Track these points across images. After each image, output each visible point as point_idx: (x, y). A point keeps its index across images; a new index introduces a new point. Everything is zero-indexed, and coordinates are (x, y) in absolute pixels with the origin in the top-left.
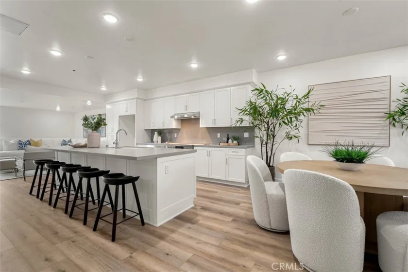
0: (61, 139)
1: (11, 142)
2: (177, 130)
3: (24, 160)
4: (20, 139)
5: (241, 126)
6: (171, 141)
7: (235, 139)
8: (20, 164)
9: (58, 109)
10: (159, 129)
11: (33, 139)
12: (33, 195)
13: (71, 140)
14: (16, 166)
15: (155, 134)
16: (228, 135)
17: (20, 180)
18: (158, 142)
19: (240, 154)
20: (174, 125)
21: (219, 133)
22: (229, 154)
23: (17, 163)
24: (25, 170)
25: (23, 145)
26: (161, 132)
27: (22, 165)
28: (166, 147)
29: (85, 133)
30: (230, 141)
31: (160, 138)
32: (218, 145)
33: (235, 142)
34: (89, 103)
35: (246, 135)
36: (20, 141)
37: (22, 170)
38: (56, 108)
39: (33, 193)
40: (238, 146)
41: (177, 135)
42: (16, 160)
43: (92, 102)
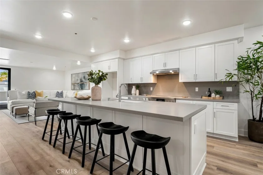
0: (56, 91)
1: (23, 93)
2: (153, 85)
3: (36, 108)
4: (29, 90)
5: (231, 80)
6: (147, 93)
7: (217, 93)
8: (32, 111)
9: (54, 68)
10: (137, 84)
11: (37, 91)
12: (45, 141)
13: (62, 91)
14: (29, 112)
15: (133, 87)
16: (209, 89)
17: (31, 124)
18: (136, 94)
19: (231, 108)
20: (152, 80)
21: (197, 87)
22: (218, 107)
23: (29, 110)
24: (36, 117)
25: (31, 95)
26: (138, 86)
27: (34, 112)
28: (147, 99)
29: (72, 86)
30: (213, 95)
31: (138, 91)
32: (200, 99)
33: (218, 96)
34: (79, 63)
35: (229, 89)
36: (29, 92)
37: (34, 116)
38: (53, 67)
39: (45, 139)
40: (222, 100)
41: (153, 89)
42: (29, 107)
43: (81, 62)
